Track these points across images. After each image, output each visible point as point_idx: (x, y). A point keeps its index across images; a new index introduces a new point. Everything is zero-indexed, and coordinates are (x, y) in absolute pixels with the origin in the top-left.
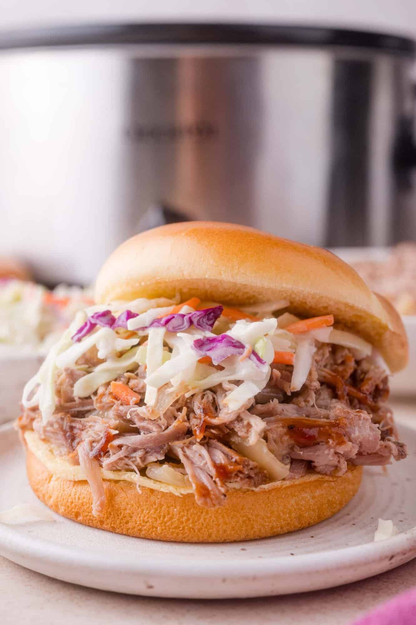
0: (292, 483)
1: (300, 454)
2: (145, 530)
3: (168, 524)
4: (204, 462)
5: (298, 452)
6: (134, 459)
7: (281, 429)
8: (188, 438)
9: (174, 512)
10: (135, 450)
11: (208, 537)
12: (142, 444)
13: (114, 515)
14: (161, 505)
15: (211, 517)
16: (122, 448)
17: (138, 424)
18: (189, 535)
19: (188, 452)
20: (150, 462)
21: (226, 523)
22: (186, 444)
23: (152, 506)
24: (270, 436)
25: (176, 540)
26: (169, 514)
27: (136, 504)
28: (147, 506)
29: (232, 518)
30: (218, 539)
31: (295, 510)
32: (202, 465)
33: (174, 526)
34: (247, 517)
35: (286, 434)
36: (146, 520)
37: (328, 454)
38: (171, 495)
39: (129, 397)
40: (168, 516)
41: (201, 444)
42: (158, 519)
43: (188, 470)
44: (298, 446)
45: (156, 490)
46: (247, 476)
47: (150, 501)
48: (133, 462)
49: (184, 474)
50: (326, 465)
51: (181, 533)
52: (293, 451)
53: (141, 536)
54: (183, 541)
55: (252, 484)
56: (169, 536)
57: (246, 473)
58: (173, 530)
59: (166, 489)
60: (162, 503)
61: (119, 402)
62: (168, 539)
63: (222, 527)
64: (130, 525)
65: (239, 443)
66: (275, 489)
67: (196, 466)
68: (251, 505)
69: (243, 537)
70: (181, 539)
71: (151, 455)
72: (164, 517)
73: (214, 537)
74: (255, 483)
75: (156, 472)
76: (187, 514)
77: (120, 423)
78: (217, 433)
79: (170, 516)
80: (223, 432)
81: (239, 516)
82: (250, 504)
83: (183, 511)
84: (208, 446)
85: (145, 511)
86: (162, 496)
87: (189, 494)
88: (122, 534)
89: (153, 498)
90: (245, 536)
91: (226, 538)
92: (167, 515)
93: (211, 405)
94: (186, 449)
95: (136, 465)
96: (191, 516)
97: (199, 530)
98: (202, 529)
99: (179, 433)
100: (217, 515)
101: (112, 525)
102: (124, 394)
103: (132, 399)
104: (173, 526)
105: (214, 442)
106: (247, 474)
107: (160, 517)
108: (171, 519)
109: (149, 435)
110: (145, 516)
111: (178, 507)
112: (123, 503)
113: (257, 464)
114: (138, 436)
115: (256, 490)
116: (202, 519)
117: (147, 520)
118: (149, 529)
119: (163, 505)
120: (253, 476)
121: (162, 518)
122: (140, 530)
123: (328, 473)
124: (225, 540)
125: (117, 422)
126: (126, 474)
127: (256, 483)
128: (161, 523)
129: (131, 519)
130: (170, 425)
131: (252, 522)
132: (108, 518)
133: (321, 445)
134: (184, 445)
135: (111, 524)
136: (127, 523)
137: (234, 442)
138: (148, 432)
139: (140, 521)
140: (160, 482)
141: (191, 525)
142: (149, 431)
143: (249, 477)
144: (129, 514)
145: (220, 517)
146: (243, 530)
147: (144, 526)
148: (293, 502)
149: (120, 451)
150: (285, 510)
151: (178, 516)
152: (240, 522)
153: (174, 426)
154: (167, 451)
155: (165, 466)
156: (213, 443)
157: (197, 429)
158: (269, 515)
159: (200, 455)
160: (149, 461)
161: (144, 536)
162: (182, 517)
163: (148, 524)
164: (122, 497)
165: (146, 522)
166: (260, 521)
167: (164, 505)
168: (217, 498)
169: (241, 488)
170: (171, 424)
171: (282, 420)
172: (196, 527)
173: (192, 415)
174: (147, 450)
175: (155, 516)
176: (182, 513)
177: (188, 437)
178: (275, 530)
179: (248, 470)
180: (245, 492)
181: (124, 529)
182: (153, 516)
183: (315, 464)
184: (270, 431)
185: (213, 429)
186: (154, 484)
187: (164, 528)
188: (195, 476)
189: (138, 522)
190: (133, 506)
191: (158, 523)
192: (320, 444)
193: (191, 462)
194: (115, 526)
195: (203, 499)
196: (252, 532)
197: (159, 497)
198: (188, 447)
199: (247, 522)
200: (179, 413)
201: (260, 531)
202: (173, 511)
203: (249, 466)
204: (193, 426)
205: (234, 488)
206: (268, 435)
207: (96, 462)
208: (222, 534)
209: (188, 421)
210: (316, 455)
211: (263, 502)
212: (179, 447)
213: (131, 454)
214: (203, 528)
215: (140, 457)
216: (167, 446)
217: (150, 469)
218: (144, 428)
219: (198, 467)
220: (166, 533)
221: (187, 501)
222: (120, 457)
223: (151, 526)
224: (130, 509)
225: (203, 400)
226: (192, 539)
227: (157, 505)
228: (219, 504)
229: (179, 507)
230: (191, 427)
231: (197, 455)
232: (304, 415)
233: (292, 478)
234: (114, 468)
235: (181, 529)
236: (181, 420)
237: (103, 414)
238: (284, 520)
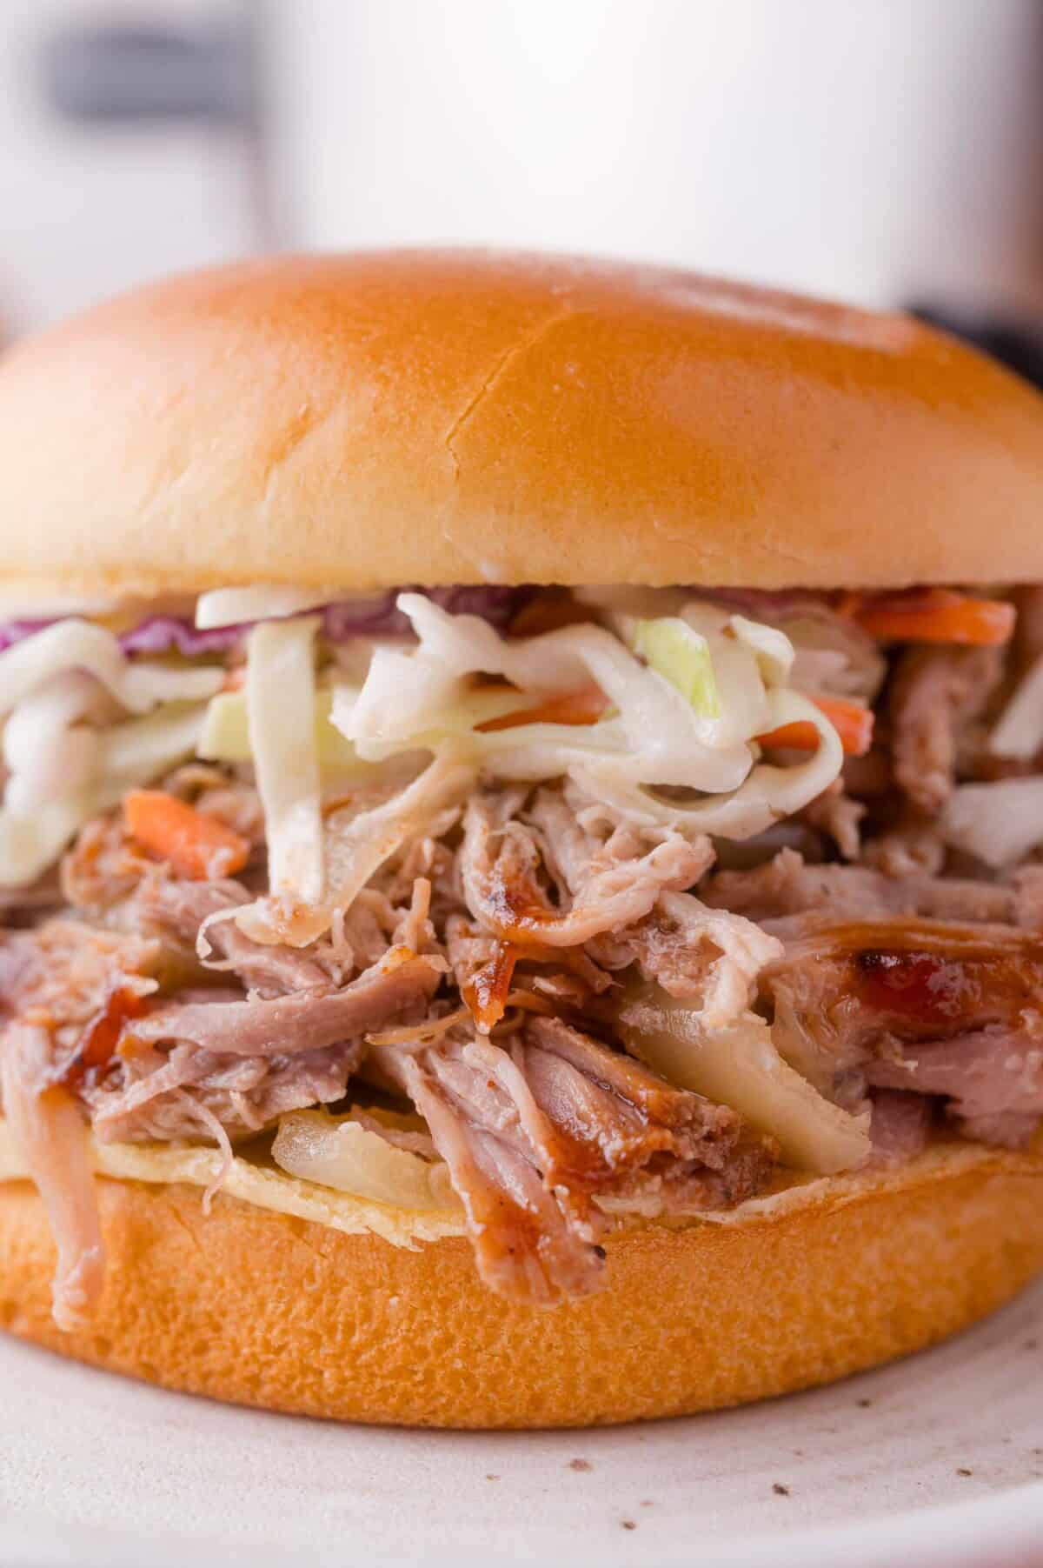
0: (873, 1187)
1: (906, 1069)
2: (273, 1379)
3: (364, 1357)
4: (508, 1112)
5: (899, 1062)
6: (219, 1098)
7: (830, 968)
8: (442, 1014)
9: (388, 1311)
10: (223, 1062)
11: (532, 1407)
12: (252, 1039)
13: (149, 1317)
14: (334, 1284)
15: (541, 1329)
16: (173, 1054)
17: (238, 960)
18: (450, 1402)
19: (443, 1072)
20: (287, 1109)
21: (603, 1355)
22: (435, 1042)
23: (301, 1285)
24: (786, 996)
25: (398, 1421)
26: (368, 1316)
27: (234, 1276)
28: (280, 1285)
29: (627, 1331)
30: (572, 1415)
31: (881, 1288)
32: (499, 1124)
33: (391, 1366)
34: (687, 1326)
35: (848, 989)
36: (276, 1343)
37: (1018, 1073)
38: (375, 1243)
39: (202, 850)
40: (365, 1327)
41: (498, 1039)
42: (325, 1339)
43: (446, 1142)
44: (897, 1036)
45: (315, 1224)
46: (691, 1169)
47: (290, 1266)
48: (215, 1110)
49: (429, 1158)
50: (1007, 1113)
51: (418, 1394)
52: (877, 1056)
53: (260, 1401)
54: (430, 1424)
55: (717, 1197)
56: (369, 1407)
57: (690, 1156)
58: (389, 1383)
59: (354, 1219)
60: (342, 1272)
61: (165, 868)
62: (366, 1416)
63: (587, 1368)
64: (215, 1359)
65: (656, 1031)
66: (805, 1211)
67: (476, 1126)
68: (705, 1279)
69: (671, 1403)
70: (421, 1417)
71: (293, 1082)
72: (350, 1329)
73: (554, 1410)
74: (727, 1194)
75: (312, 1151)
76: (444, 1319)
77: (164, 949)
78: (560, 993)
79: (374, 1326)
80: (586, 986)
81: (654, 1322)
82: (701, 1273)
83: (426, 1304)
84: (526, 1044)
85: (270, 1306)
86: (339, 1247)
87: (450, 1238)
88: (185, 1392)
89: (301, 1254)
90: (681, 1401)
91: (601, 1409)
92: (361, 1324)
93: (533, 877)
94: (434, 1060)
95: (230, 1120)
96: (459, 1325)
97: (494, 1381)
98: (501, 1376)
99: (404, 998)
100: (567, 1323)
101: (145, 1358)
102: (181, 837)
103: (212, 854)
104: (389, 1366)
105: (550, 1025)
106: (695, 1161)
107: (331, 1330)
108: (378, 1336)
109: (282, 1001)
110: (270, 1326)
111: (405, 1292)
112: (183, 1274)
113: (731, 1113)
114: (236, 1006)
115: (727, 1219)
116: (505, 1339)
117: (280, 1343)
118: (292, 1378)
119: (344, 1283)
120: (718, 1164)
121: (339, 1337)
122: (255, 1381)
123: (1014, 1141)
124: (598, 1418)
125: (155, 944)
126: (189, 1157)
127: (733, 1191)
128: (337, 1357)
129: (216, 1335)
130: (370, 964)
131: (709, 1345)
132: (124, 1328)
133: (993, 1034)
134: (427, 1044)
135: (139, 1352)
136: (202, 1349)
137: (636, 1029)
138: (275, 993)
139: (253, 1343)
140: (330, 1189)
141: (459, 1364)
142: (277, 986)
143: (700, 1170)
144: (209, 1315)
145: (578, 1331)
146: (671, 1378)
147: (268, 1364)
148: (872, 1255)
149: (162, 1065)
150: (842, 1292)
151: (404, 1327)
152: (660, 1346)
153: (385, 969)
154: (355, 1064)
155: (350, 1128)
156: (545, 1031)
157: (479, 984)
158: (778, 1314)
159: (491, 1084)
160: (280, 1106)
161: (269, 1405)
162: (423, 1329)
163: (284, 1356)
164: (179, 1249)
165: (281, 1349)
166: (741, 1340)
167: (347, 1279)
168: (568, 1264)
169: (664, 1213)
170: (372, 958)
171: (828, 931)
172: (481, 1370)
173: (455, 925)
174: (274, 1061)
175: (312, 1327)
176: (422, 1316)
177: (441, 1008)
178: (802, 1371)
179: (697, 1143)
180: (680, 1230)
181: (193, 1375)
182: (304, 1325)
183: (963, 1110)
184: (784, 976)
185: (545, 976)
186: (302, 1201)
187: (348, 1373)
188: (474, 1172)
189: (245, 1351)
190: (222, 1284)
191: (327, 1355)
192: (988, 1028)
193: (455, 1111)
194: (156, 1361)
195: (508, 1264)
196: (710, 1384)
197: (326, 1249)
198: (443, 1051)
199: (688, 1346)
200: (402, 911)
201: (742, 1378)
202: (386, 1304)
203: (701, 1124)
204: (465, 970)
205: (635, 1215)
206: (777, 994)
207: (70, 1112)
208: (588, 1397)
209: (438, 946)
210: (967, 1072)
211: (754, 1266)
212: (406, 1052)
213: (207, 1076)
214: (509, 1373)
215: (245, 1089)
216: (356, 1045)
217: (291, 1135)
218: (257, 973)
219: (486, 1133)
220: (358, 1394)
221: (441, 1265)
222: (163, 1090)
223: (298, 1364)
224: (210, 1298)
225: (501, 859)
226: (466, 1418)
227: (319, 1280)
228: (578, 1286)
229: (408, 1291)
230: (453, 974)
231: (480, 1084)
232: (910, 911)
233: (874, 1165)
234: (141, 1136)
235: (419, 1377)
236: (410, 943)
237: (102, 915)
238: (838, 1328)
